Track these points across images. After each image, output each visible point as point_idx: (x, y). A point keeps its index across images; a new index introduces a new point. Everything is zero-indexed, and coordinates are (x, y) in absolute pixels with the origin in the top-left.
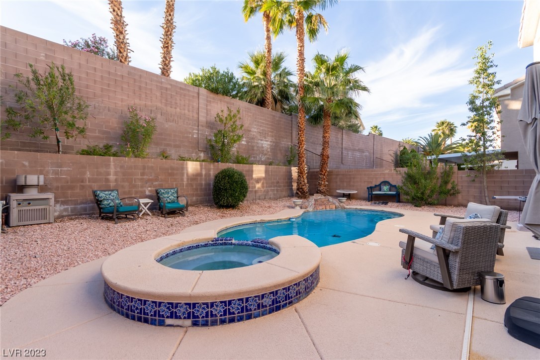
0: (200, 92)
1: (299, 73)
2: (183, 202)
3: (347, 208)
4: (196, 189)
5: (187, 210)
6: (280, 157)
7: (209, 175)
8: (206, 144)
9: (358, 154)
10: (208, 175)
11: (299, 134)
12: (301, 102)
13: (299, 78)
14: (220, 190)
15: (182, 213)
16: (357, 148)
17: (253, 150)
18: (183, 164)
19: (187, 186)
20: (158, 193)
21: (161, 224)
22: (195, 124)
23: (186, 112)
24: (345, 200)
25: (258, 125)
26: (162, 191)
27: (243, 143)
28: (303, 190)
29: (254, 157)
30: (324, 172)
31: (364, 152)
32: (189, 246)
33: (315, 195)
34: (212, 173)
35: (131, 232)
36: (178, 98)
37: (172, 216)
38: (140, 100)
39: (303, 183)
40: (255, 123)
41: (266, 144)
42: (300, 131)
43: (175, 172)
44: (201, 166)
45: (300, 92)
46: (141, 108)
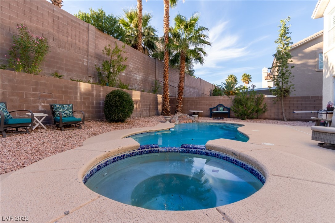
0: (89, 27)
1: (165, 26)
2: (78, 116)
3: (200, 122)
4: (89, 107)
5: (83, 124)
6: (148, 87)
7: (100, 95)
8: (95, 72)
9: (192, 90)
10: (98, 95)
11: (164, 70)
12: (166, 47)
13: (165, 30)
14: (112, 107)
15: (78, 126)
16: (192, 86)
17: (130, 80)
18: (76, 84)
19: (80, 103)
20: (53, 108)
21: (59, 136)
22: (85, 53)
23: (77, 42)
24: (197, 117)
25: (134, 63)
26: (58, 106)
27: (123, 74)
28: (167, 110)
29: (131, 86)
30: (181, 98)
31: (195, 89)
32: (114, 157)
33: (177, 113)
34: (102, 94)
35: (25, 145)
36: (70, 29)
37: (68, 129)
38: (31, 22)
39: (167, 105)
40: (131, 61)
41: (139, 77)
42: (166, 68)
43: (69, 90)
44: (92, 87)
45: (166, 41)
46: (32, 30)
